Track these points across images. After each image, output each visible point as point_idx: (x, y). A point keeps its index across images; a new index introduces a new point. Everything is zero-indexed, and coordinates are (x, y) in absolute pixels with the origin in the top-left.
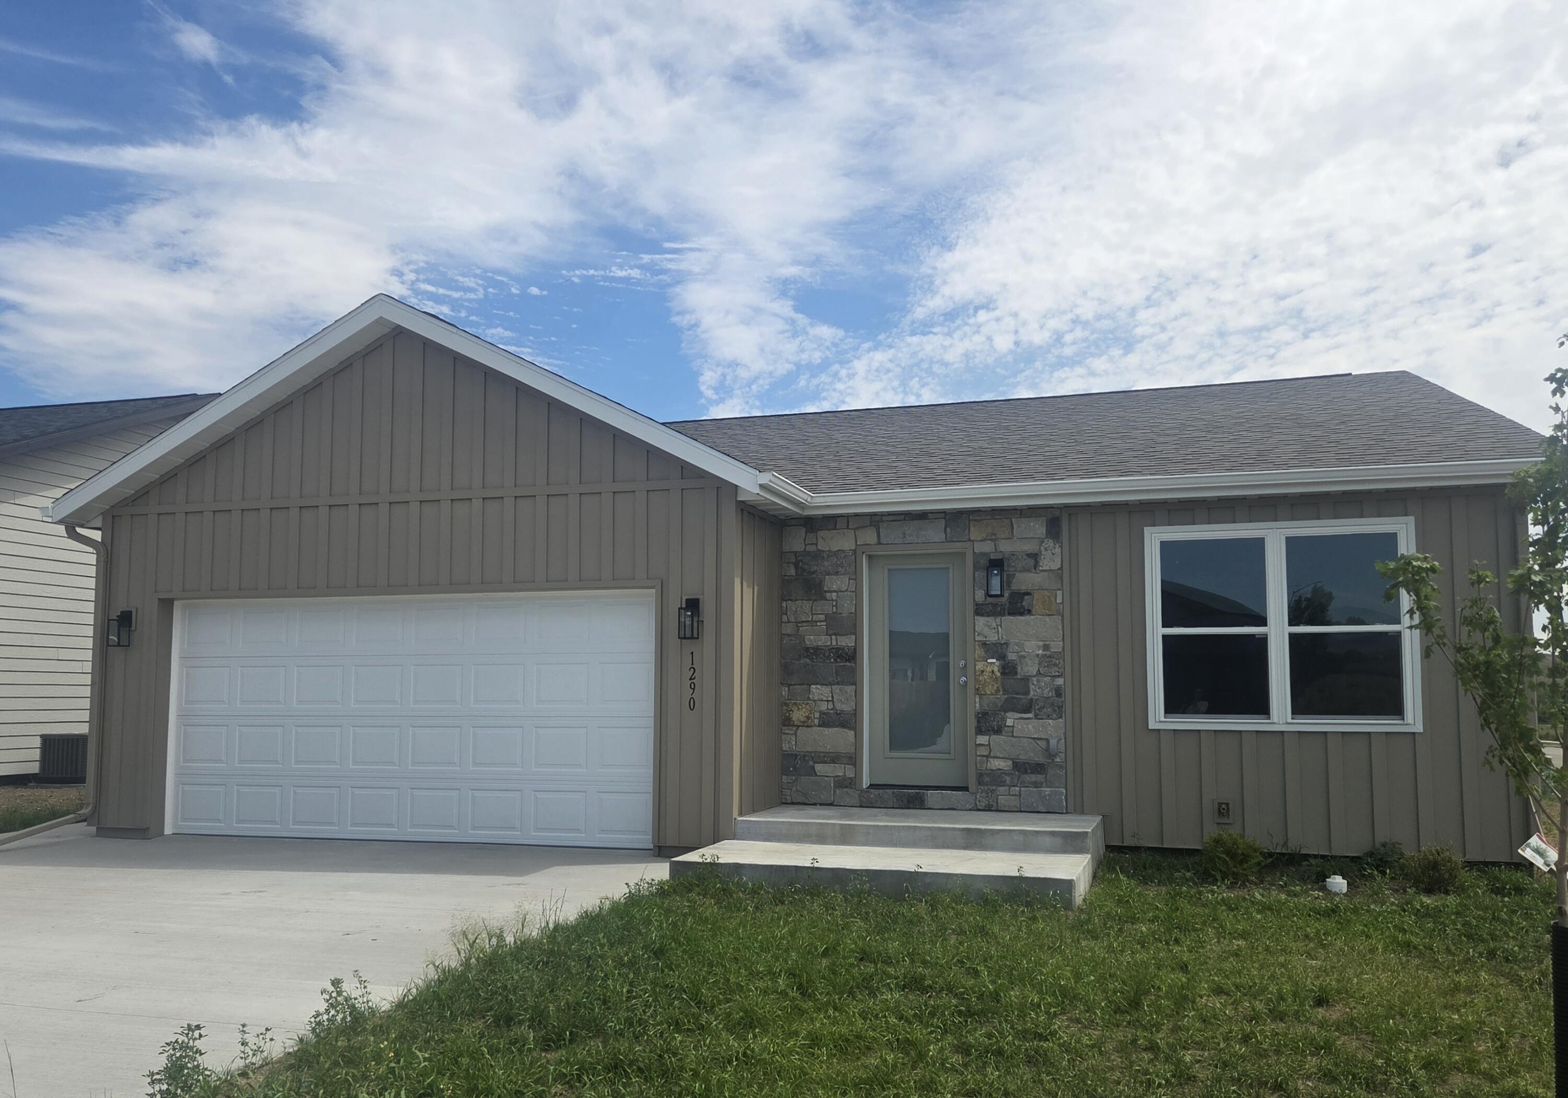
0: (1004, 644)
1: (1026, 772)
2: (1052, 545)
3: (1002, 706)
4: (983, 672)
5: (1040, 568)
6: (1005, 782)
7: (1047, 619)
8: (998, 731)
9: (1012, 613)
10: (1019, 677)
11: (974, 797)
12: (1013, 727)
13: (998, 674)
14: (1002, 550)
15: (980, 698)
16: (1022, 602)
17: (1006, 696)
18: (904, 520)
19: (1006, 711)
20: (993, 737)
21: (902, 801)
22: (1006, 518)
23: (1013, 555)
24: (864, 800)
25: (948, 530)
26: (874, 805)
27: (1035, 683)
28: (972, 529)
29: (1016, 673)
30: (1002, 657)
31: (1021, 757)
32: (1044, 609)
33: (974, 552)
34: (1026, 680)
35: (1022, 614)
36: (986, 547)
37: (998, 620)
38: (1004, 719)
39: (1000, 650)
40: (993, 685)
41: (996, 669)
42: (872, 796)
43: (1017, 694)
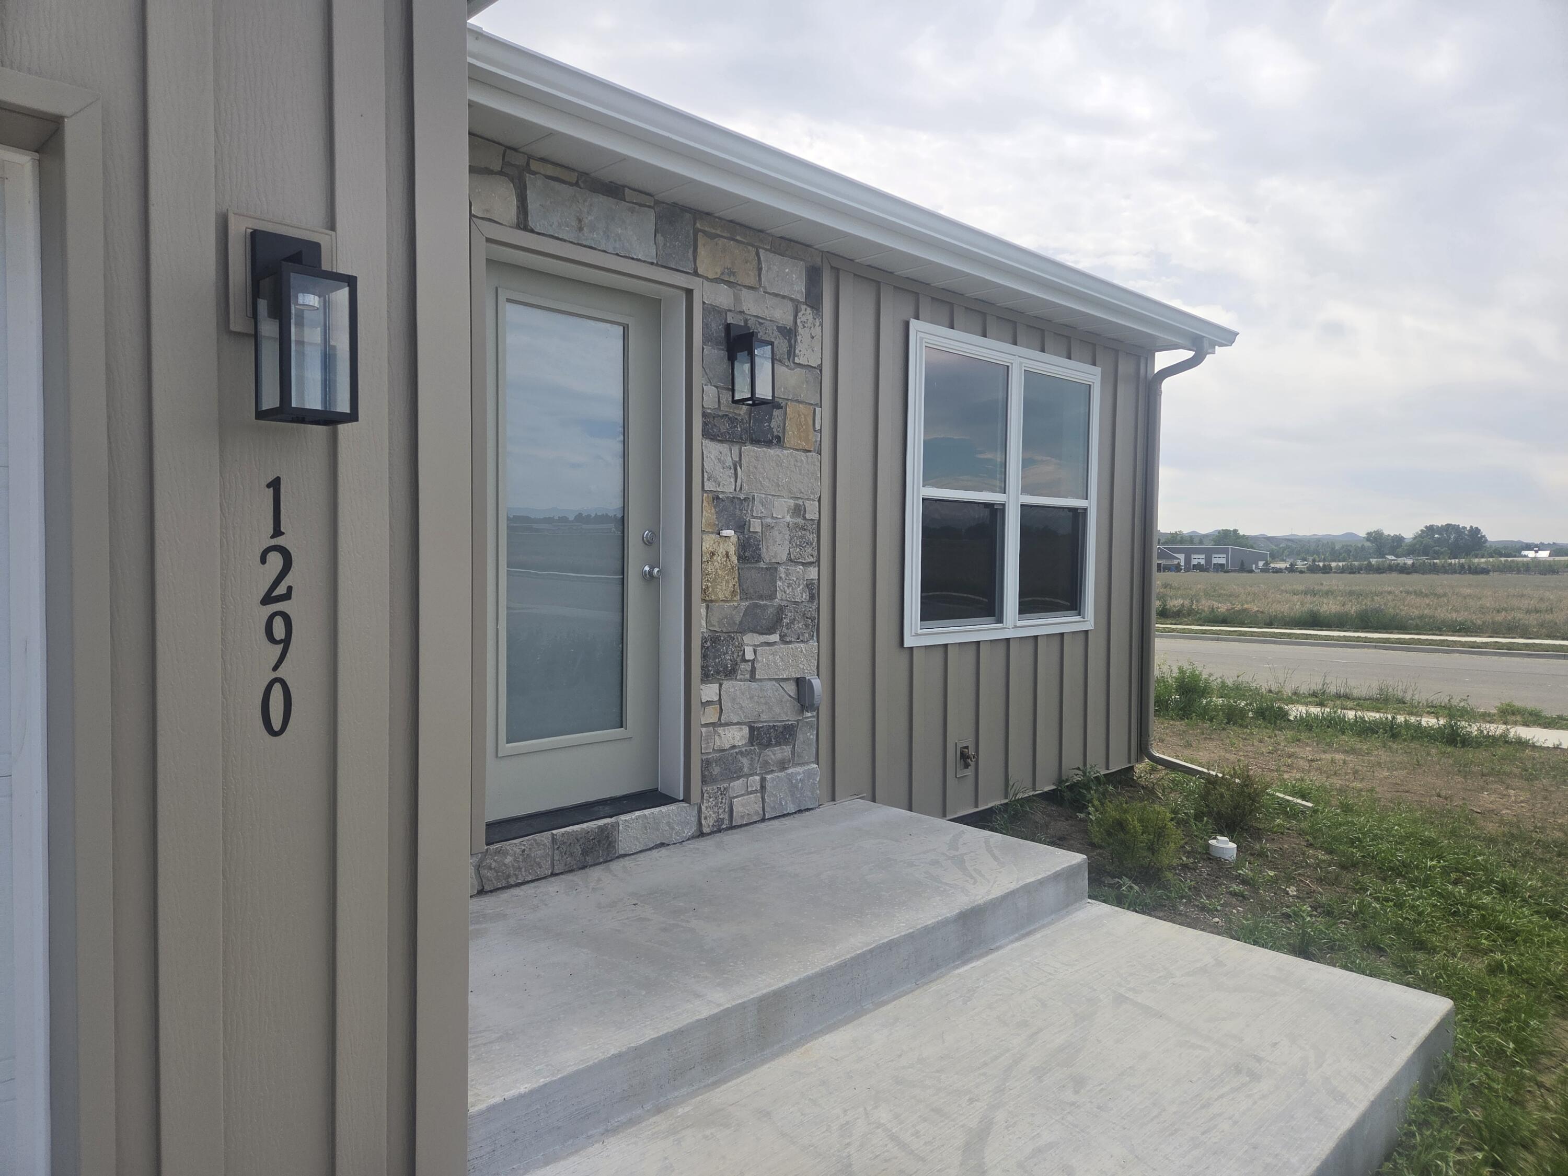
0: (745, 499)
1: (769, 745)
2: (810, 318)
3: (741, 622)
4: (713, 554)
5: (797, 360)
6: (741, 769)
7: (802, 456)
8: (731, 673)
9: (755, 442)
10: (762, 565)
11: (695, 812)
12: (753, 661)
13: (734, 559)
14: (745, 308)
15: (707, 607)
16: (770, 420)
17: (747, 604)
18: (577, 184)
19: (743, 632)
20: (726, 684)
21: (571, 855)
22: (753, 246)
23: (761, 324)
24: (489, 874)
25: (659, 236)
26: (512, 881)
27: (783, 576)
28: (702, 251)
29: (759, 559)
30: (741, 527)
31: (764, 717)
32: (800, 438)
33: (704, 303)
34: (772, 569)
35: (768, 443)
36: (722, 297)
37: (735, 449)
38: (741, 646)
39: (738, 512)
40: (727, 582)
41: (732, 550)
42: (508, 860)
43: (761, 597)
